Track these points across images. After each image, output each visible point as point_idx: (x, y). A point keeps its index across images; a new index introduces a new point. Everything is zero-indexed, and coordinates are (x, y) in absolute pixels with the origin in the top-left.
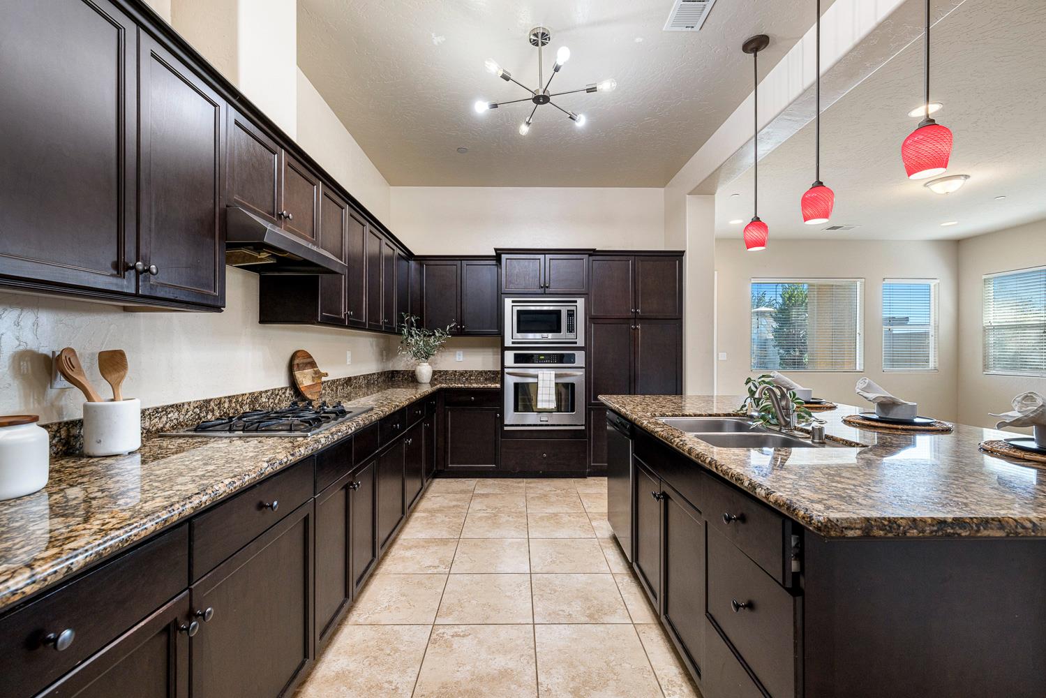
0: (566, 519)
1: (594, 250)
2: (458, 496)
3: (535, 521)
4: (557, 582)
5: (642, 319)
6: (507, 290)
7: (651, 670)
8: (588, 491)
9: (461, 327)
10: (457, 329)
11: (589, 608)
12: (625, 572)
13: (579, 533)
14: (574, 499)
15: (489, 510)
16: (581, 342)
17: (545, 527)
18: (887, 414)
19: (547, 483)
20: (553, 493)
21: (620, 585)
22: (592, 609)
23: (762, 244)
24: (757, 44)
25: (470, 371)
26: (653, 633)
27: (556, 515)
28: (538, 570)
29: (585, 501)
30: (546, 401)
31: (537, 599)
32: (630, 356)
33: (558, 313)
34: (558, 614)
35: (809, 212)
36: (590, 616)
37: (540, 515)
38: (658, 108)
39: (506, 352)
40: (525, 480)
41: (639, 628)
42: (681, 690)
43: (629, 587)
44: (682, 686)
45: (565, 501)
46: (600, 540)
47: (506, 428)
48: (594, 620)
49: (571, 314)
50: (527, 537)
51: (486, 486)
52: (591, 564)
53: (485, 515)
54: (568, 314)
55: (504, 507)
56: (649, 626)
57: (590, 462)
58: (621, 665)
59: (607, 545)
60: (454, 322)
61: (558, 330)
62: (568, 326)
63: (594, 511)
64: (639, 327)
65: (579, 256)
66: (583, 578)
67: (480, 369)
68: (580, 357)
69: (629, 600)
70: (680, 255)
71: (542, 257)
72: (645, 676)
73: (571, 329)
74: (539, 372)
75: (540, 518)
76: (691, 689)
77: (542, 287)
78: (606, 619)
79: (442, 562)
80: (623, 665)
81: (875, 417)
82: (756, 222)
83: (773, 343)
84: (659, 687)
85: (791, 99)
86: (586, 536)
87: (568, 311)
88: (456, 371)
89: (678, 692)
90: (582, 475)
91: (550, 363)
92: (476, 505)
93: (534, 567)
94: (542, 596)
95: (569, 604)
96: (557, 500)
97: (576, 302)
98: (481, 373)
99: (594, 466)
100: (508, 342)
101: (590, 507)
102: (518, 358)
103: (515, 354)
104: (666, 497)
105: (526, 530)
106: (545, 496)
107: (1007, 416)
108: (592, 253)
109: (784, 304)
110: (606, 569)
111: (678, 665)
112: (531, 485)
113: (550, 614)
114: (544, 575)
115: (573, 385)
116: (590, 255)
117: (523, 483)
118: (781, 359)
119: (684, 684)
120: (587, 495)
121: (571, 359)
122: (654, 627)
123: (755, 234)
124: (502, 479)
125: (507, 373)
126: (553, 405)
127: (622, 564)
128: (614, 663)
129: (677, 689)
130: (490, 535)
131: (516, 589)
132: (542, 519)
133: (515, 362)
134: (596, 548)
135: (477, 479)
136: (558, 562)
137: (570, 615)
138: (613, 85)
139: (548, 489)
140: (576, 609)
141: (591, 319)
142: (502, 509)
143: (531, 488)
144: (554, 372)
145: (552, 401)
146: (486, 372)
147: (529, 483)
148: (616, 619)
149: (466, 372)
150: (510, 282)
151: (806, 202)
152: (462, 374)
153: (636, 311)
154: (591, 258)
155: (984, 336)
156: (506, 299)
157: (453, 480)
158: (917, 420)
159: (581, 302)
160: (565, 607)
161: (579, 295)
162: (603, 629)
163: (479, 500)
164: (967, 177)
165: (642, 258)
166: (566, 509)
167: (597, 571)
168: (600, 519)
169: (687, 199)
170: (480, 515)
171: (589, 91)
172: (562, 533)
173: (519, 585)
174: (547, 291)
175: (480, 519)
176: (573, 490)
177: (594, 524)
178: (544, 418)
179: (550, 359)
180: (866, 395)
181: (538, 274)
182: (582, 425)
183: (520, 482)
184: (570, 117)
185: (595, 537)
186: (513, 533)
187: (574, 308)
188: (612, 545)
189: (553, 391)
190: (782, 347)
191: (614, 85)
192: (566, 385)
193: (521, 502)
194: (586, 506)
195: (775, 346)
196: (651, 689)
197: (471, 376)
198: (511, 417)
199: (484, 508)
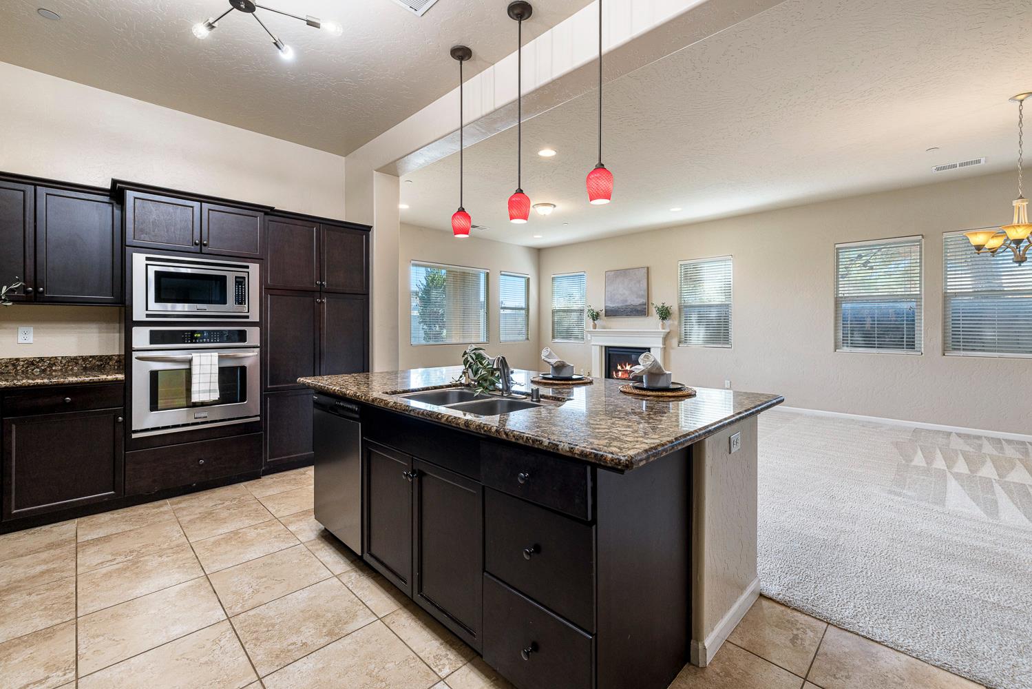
0: (252, 534)
1: (272, 209)
2: (44, 556)
3: (208, 549)
4: (272, 614)
5: (328, 292)
6: (136, 242)
7: (415, 656)
8: (268, 494)
9: (36, 289)
10: (26, 292)
11: (324, 625)
12: (349, 568)
13: (277, 545)
14: (254, 507)
15: (120, 559)
16: (255, 316)
17: (226, 553)
18: (559, 374)
19: (207, 497)
20: (220, 506)
21: (349, 585)
22: (328, 625)
23: (467, 233)
24: (461, 53)
25: (50, 359)
26: (403, 619)
27: (236, 533)
28: (238, 609)
29: (269, 505)
30: (204, 392)
31: (252, 646)
32: (314, 333)
33: (223, 279)
34: (289, 651)
35: (515, 212)
36: (330, 633)
37: (212, 539)
38: (361, 74)
39: (135, 329)
40: (167, 501)
41: (387, 621)
42: (448, 659)
43: (360, 583)
44: (447, 655)
45: (242, 513)
46: (307, 544)
47: (134, 436)
48: (335, 636)
49: (240, 282)
50: (203, 574)
51: (100, 526)
52: (306, 575)
53: (117, 566)
54: (236, 282)
55: (147, 546)
56: (396, 613)
57: (266, 459)
58: (384, 668)
59: (318, 547)
60: (19, 280)
61: (223, 301)
62: (237, 296)
63: (286, 513)
64: (325, 300)
65: (250, 213)
66: (304, 594)
67: (73, 354)
68: (254, 335)
69: (365, 596)
70: (367, 229)
71: (196, 205)
72: (412, 665)
73: (241, 299)
74: (194, 355)
75: (214, 543)
76: (455, 653)
77: (196, 244)
78: (350, 627)
79: (50, 667)
80: (387, 666)
81: (550, 376)
82: (461, 211)
83: (418, 320)
84: (428, 669)
85: (484, 113)
86: (287, 546)
87: (236, 277)
88: (17, 360)
89: (447, 662)
90: (254, 475)
91: (210, 342)
92: (89, 559)
93: (231, 608)
94: (257, 639)
95: (298, 632)
96: (230, 514)
97: (247, 267)
98: (74, 360)
99: (270, 462)
100: (139, 314)
101: (279, 511)
102: (155, 338)
103: (151, 331)
104: (421, 475)
105: (197, 565)
106: (211, 513)
107: (636, 369)
108: (269, 211)
109: (428, 284)
110: (327, 574)
111: (436, 637)
112: (183, 505)
113: (277, 657)
114: (251, 613)
115: (243, 369)
116: (266, 214)
117: (167, 505)
118: (425, 334)
119: (448, 653)
120: (269, 498)
121: (242, 336)
122: (401, 611)
123: (461, 222)
124: (125, 509)
125: (139, 358)
126: (216, 396)
127: (342, 562)
128: (376, 670)
129: (444, 661)
130: (137, 592)
131: (214, 647)
132: (217, 543)
133: (151, 343)
134: (306, 555)
135: (76, 520)
136: (262, 589)
137: (304, 644)
138: (338, 31)
139: (211, 504)
140: (309, 633)
141: (267, 289)
142: (143, 550)
143: (183, 509)
144: (216, 354)
145: (214, 391)
146: (85, 359)
147: (177, 504)
148: (360, 622)
149: (42, 359)
150: (142, 231)
151: (511, 204)
152: (31, 363)
153: (321, 283)
154: (268, 218)
155: (553, 316)
156: (135, 255)
157: (22, 533)
158: (574, 377)
159: (254, 269)
160: (294, 639)
161: (253, 259)
162: (350, 641)
163: (92, 550)
164: (555, 206)
165: (328, 226)
166: (247, 522)
167: (318, 580)
168: (298, 520)
169: (374, 176)
170: (104, 571)
171: (310, 23)
172: (253, 553)
173: (216, 641)
174: (205, 250)
175: (108, 575)
176: (247, 497)
177: (292, 528)
178: (203, 414)
179: (212, 336)
180: (549, 360)
181: (191, 227)
182: (256, 416)
183: (161, 506)
184: (275, 43)
185: (299, 543)
186: (177, 576)
187: (245, 275)
188: (322, 545)
189: (216, 378)
190: (424, 322)
191: (340, 31)
192: (232, 370)
193: (175, 534)
194: (273, 511)
195: (420, 323)
196: (423, 675)
197: (50, 366)
198: (145, 419)
199: (110, 557)
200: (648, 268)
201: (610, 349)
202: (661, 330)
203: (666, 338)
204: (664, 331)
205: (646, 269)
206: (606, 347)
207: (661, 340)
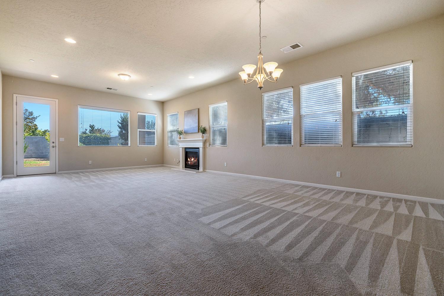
200: (199, 109)
201: (187, 149)
202: (201, 139)
203: (205, 142)
204: (203, 139)
205: (198, 109)
206: (185, 148)
207: (202, 144)
